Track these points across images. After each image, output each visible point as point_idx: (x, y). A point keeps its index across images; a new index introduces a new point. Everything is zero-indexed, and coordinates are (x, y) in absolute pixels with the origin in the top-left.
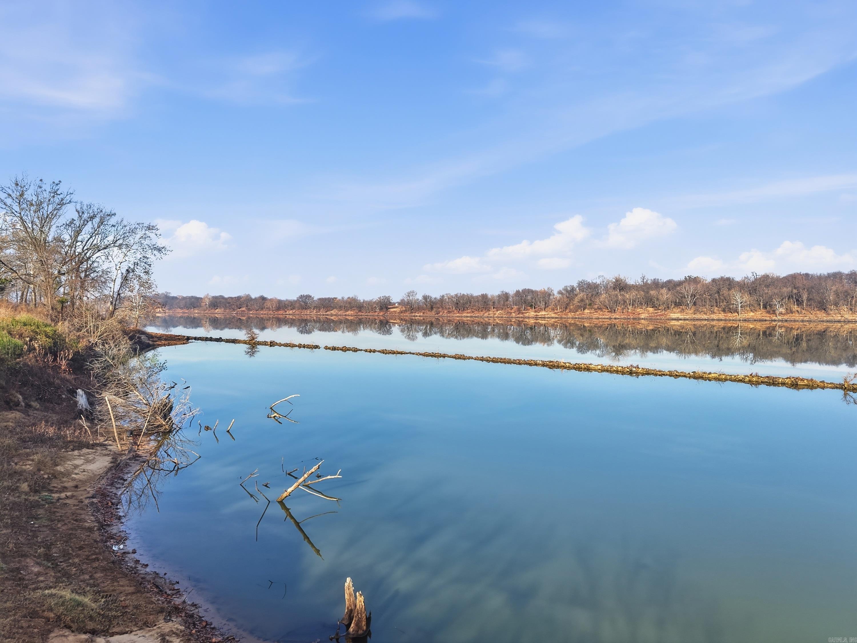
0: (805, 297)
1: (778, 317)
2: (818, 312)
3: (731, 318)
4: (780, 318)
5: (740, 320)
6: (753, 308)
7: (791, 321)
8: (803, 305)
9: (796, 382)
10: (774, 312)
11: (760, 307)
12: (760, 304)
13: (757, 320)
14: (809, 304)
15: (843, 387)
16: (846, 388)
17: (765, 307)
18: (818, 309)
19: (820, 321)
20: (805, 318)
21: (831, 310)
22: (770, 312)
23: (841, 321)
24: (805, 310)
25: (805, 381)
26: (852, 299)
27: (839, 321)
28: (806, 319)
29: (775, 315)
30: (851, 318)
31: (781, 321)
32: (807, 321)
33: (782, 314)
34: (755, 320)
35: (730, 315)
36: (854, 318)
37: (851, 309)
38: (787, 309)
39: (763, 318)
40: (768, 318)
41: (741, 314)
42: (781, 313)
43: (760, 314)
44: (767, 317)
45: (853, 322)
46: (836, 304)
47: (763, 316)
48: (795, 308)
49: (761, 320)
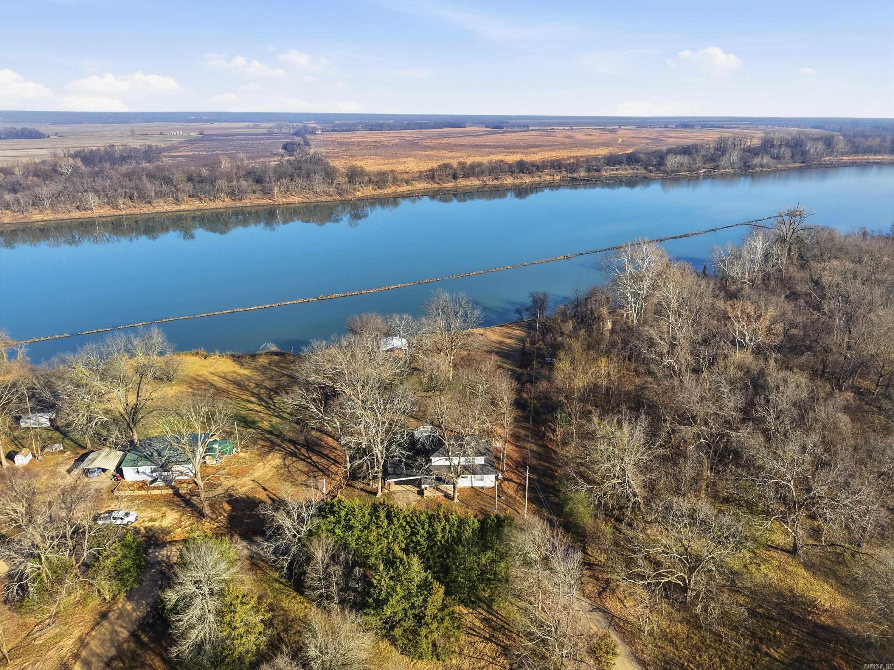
4: (124, 212)
29: (119, 210)
34: (108, 216)
41: (94, 211)
44: (115, 212)
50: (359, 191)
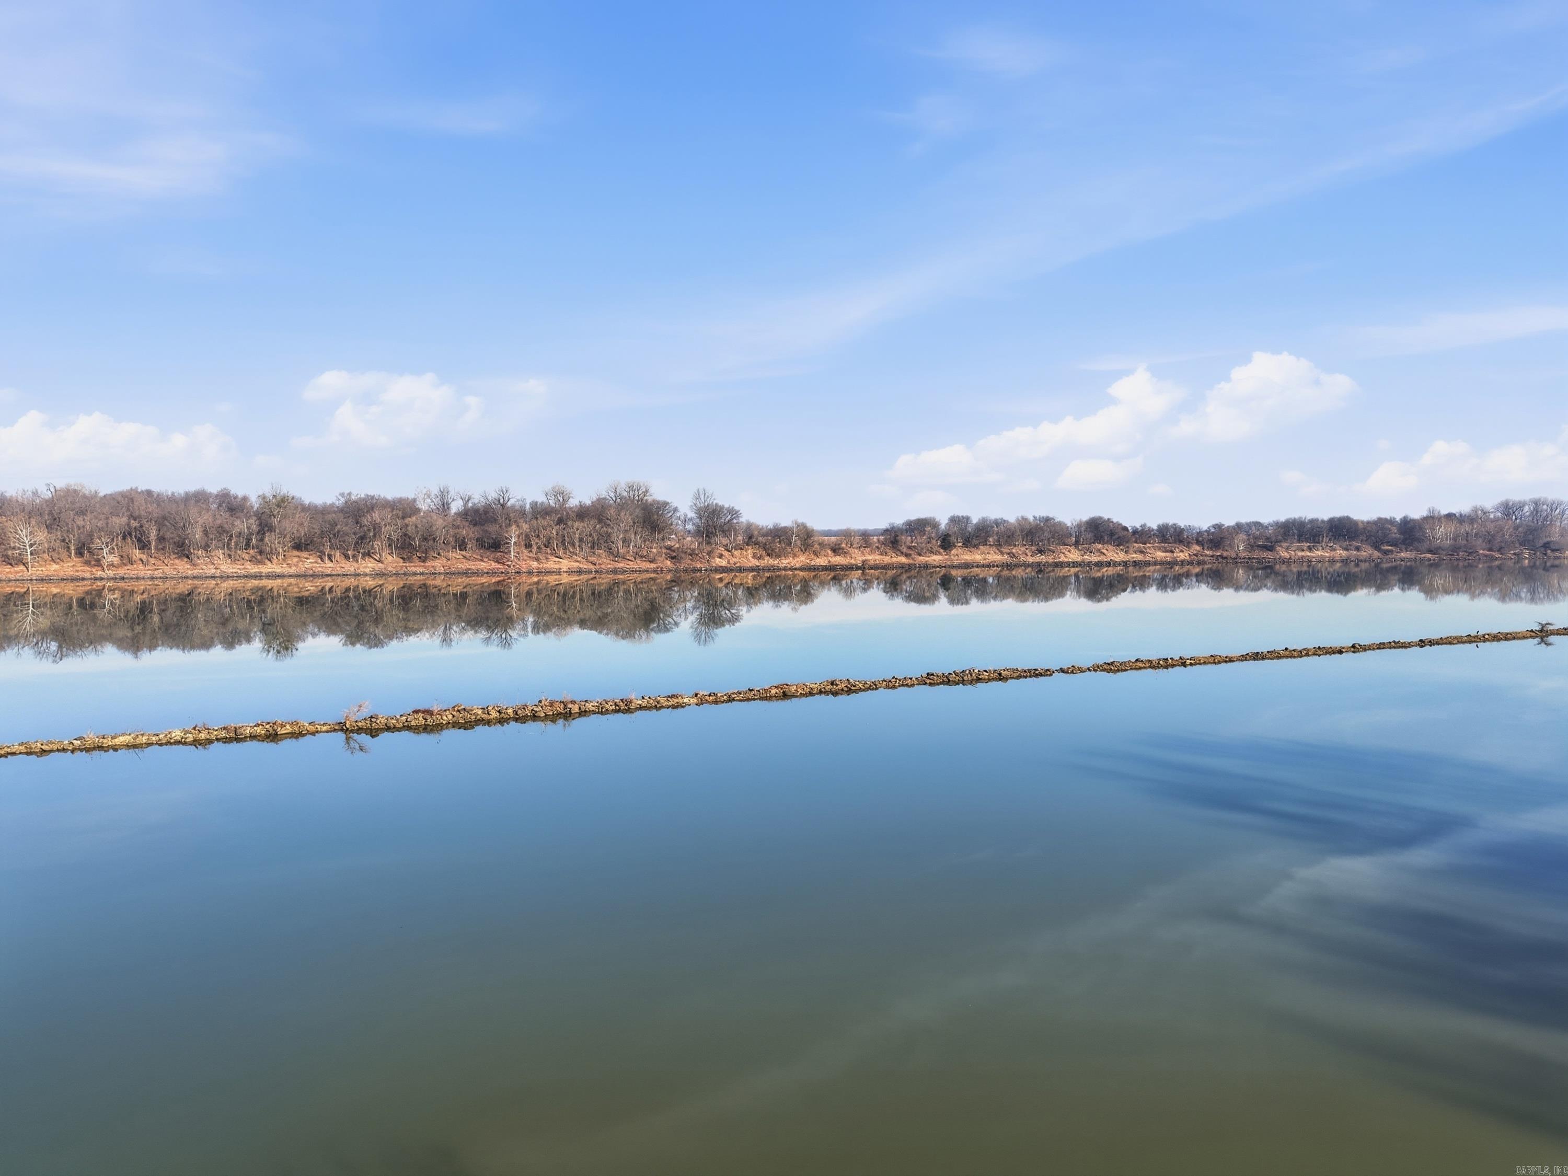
0: (153, 535)
1: (107, 571)
2: (177, 561)
3: (12, 577)
4: (110, 573)
5: (31, 580)
6: (55, 555)
7: (132, 578)
8: (150, 549)
9: (275, 730)
10: (98, 563)
11: (71, 554)
12: (69, 548)
13: (67, 579)
14: (160, 547)
15: (344, 728)
16: (348, 729)
17: (80, 553)
18: (176, 556)
19: (182, 578)
20: (156, 572)
21: (199, 558)
22: (90, 562)
23: (217, 577)
24: (155, 557)
25: (288, 727)
26: (230, 540)
27: (213, 577)
28: (158, 574)
29: (100, 568)
30: (231, 570)
31: (112, 579)
32: (161, 578)
33: (114, 566)
34: (63, 579)
35: (8, 570)
36: (234, 570)
37: (230, 556)
38: (122, 557)
39: (77, 574)
40: (87, 575)
41: (32, 567)
42: (112, 565)
43: (71, 566)
44: (87, 572)
45: (233, 576)
46: (206, 547)
47: (77, 571)
48: (137, 554)
49: (73, 579)
50: (721, 556)
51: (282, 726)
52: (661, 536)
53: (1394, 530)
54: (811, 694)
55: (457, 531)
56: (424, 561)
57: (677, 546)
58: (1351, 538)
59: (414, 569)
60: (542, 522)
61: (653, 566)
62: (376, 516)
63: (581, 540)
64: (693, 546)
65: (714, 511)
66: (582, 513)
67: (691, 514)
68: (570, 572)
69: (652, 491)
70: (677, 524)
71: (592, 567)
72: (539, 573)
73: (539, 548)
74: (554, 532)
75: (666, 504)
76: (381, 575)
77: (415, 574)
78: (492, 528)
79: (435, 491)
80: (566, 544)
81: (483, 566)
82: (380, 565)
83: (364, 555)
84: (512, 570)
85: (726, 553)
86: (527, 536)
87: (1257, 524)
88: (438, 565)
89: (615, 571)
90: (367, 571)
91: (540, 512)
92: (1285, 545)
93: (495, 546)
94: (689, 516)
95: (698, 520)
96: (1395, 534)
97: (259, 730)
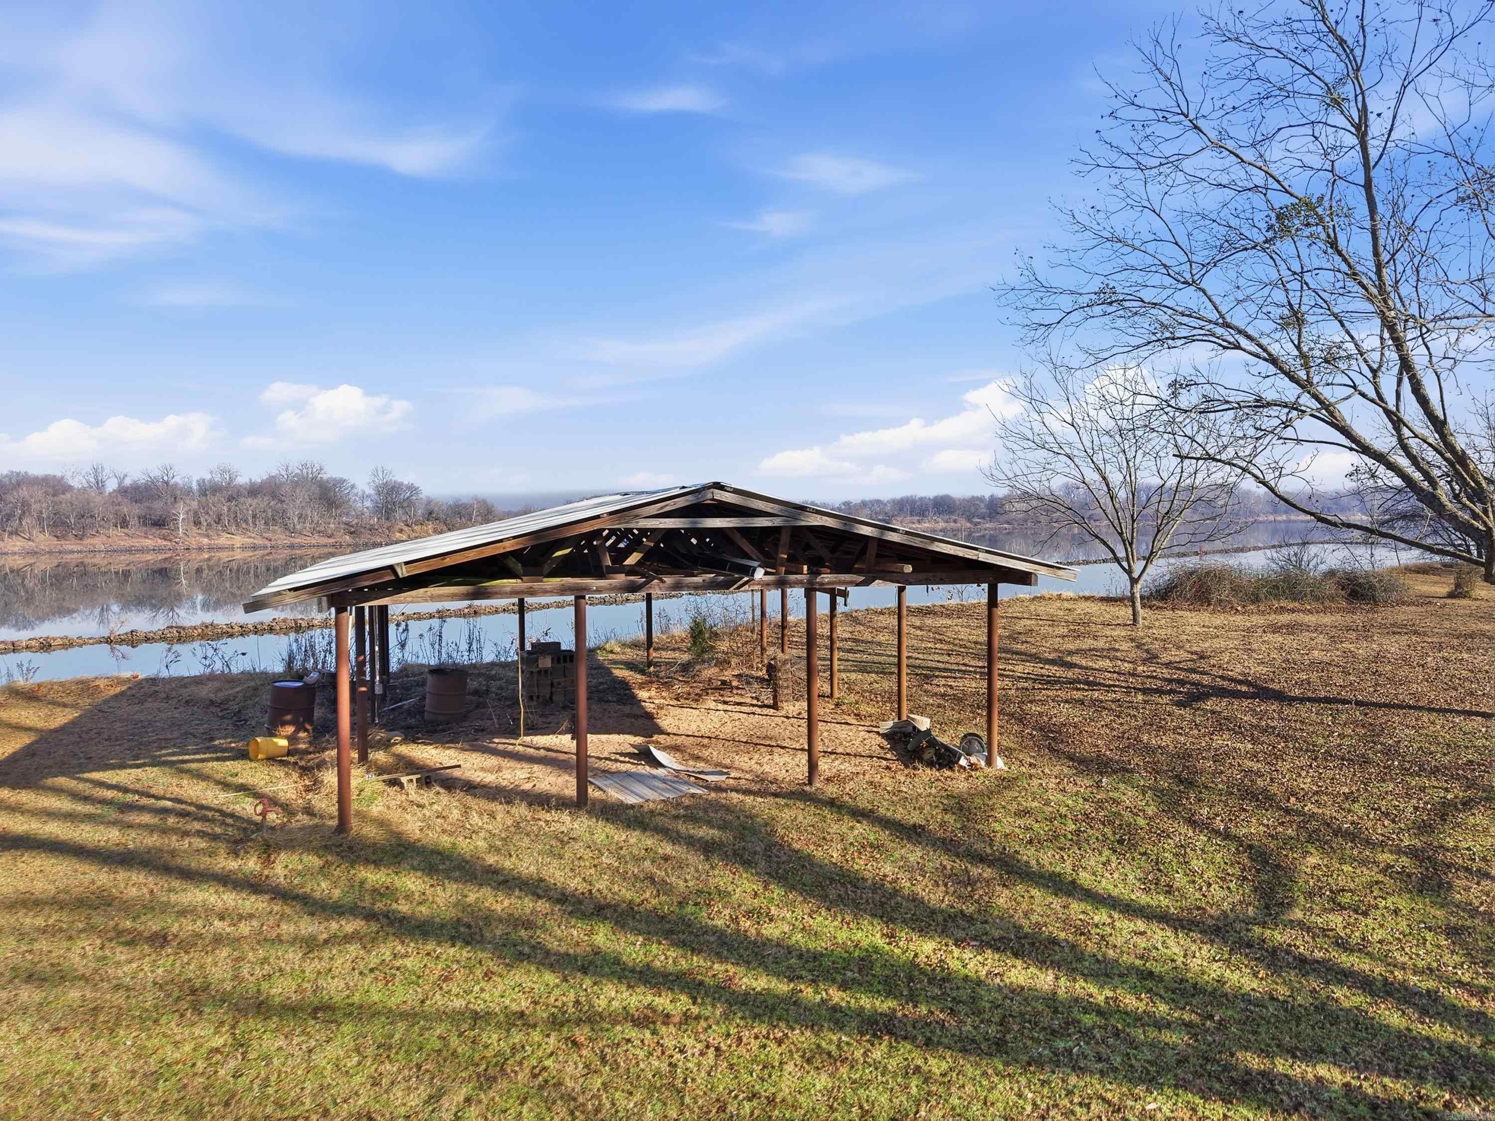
50: (401, 531)
51: (54, 639)
52: (339, 511)
53: (982, 505)
54: (497, 612)
55: (116, 508)
56: (81, 539)
57: (356, 521)
58: (952, 513)
59: (70, 547)
60: (211, 499)
61: (331, 541)
62: (24, 492)
63: (254, 517)
64: (372, 522)
65: (393, 488)
66: (254, 491)
67: (370, 491)
68: (244, 548)
69: (326, 469)
70: (355, 501)
71: (268, 544)
72: (211, 549)
73: (209, 525)
74: (225, 509)
75: (342, 481)
76: (33, 553)
77: (72, 552)
78: (158, 505)
79: (88, 469)
80: (238, 522)
81: (148, 543)
82: (31, 543)
83: (11, 533)
84: (181, 547)
85: (406, 528)
86: (196, 513)
87: (878, 502)
88: (98, 542)
89: (292, 547)
90: (16, 549)
91: (208, 490)
92: (899, 519)
93: (160, 523)
94: (367, 492)
95: (376, 497)
96: (983, 510)
97: (33, 643)
